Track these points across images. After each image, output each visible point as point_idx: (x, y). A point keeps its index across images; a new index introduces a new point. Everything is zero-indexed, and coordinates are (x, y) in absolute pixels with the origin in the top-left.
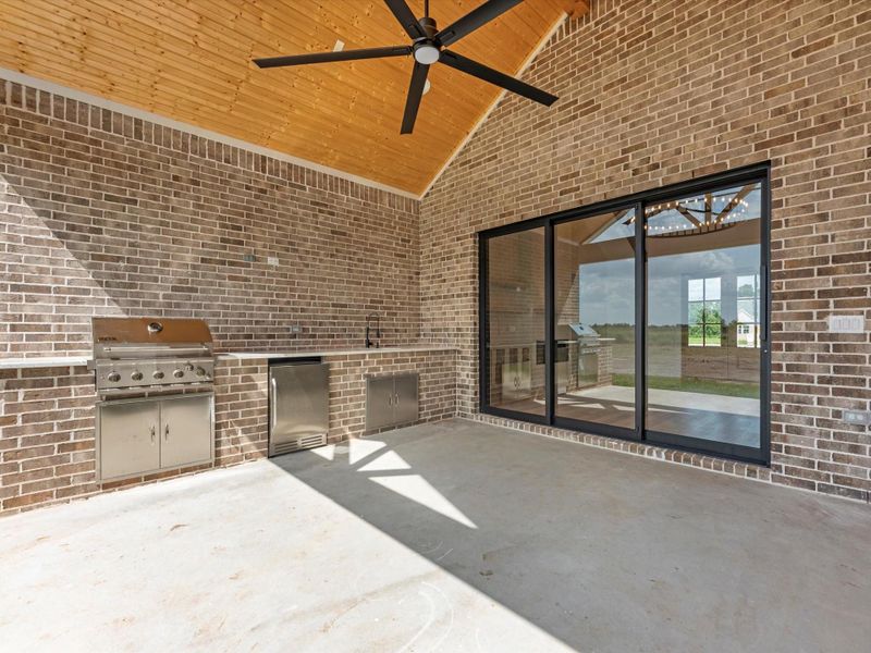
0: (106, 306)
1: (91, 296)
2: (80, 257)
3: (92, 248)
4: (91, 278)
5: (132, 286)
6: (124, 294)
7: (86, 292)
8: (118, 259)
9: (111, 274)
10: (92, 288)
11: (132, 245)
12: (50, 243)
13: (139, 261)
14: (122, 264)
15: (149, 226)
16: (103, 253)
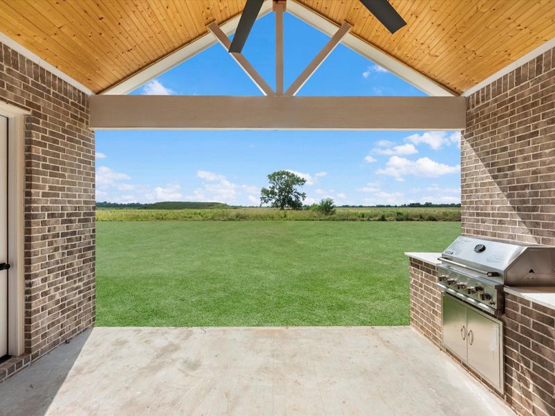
0: (517, 227)
1: (509, 219)
2: (503, 190)
3: (509, 182)
4: (509, 205)
5: (534, 209)
6: (529, 217)
7: (506, 216)
8: (525, 187)
9: (520, 201)
10: (509, 212)
11: (534, 172)
12: (490, 184)
13: (540, 186)
14: (527, 191)
15: (547, 151)
16: (516, 184)
